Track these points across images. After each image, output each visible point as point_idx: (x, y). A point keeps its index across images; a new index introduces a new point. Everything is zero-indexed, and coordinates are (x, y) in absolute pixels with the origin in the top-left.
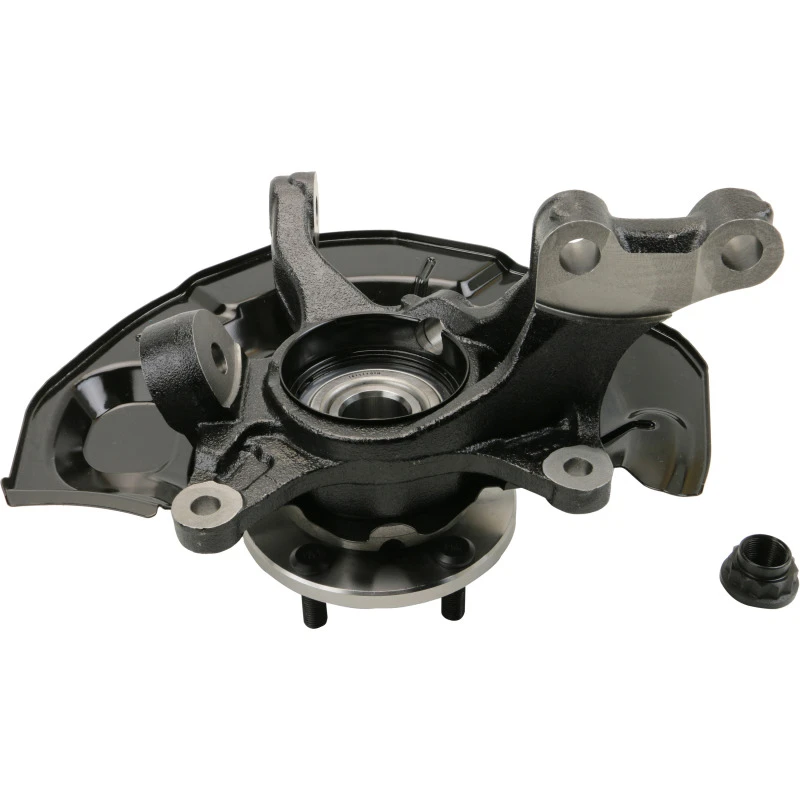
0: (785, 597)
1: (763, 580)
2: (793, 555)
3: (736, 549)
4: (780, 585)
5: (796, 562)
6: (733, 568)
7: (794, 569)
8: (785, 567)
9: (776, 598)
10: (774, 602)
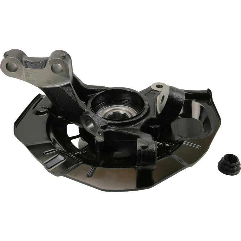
0: (237, 172)
1: (231, 167)
2: (239, 160)
3: (222, 158)
4: (235, 168)
5: (240, 162)
6: (222, 163)
7: (239, 164)
8: (237, 163)
9: (234, 172)
10: (234, 173)
